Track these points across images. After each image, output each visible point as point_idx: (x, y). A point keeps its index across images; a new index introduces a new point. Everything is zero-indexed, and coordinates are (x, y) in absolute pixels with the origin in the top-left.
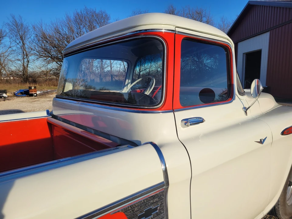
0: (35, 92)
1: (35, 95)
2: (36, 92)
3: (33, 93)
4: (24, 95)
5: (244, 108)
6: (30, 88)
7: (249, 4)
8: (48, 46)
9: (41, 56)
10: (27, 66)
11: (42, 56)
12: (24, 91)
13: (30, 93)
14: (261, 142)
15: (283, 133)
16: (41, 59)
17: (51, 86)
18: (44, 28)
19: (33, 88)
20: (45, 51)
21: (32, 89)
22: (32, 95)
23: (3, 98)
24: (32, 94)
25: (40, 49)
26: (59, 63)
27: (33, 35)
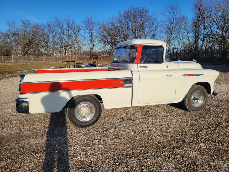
1: (97, 66)
3: (97, 65)
4: (92, 66)
5: (167, 66)
6: (95, 62)
8: (106, 34)
9: (101, 42)
10: (93, 48)
12: (92, 64)
13: (95, 65)
14: (169, 76)
15: (184, 75)
17: (106, 61)
18: (104, 23)
19: (96, 62)
20: (104, 38)
23: (81, 67)
24: (96, 66)
25: (101, 37)
26: (112, 46)
27: (98, 28)
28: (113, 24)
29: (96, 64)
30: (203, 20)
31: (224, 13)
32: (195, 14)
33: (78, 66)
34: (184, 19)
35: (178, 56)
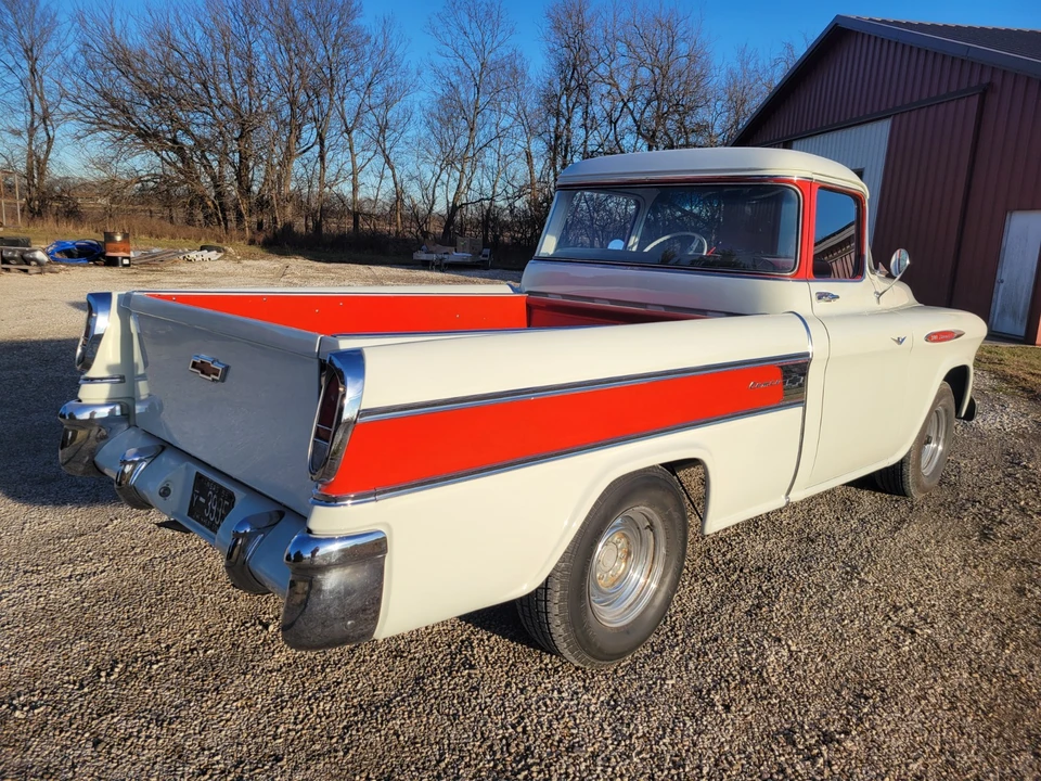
0: (124, 251)
1: (126, 262)
2: (128, 252)
3: (120, 254)
4: (83, 261)
5: (877, 293)
6: (109, 237)
7: (836, 24)
8: (125, 88)
9: (101, 125)
10: (46, 158)
11: (105, 123)
12: (79, 247)
13: (109, 254)
14: (900, 341)
15: (929, 338)
16: (103, 135)
17: (139, 234)
18: (117, 25)
19: (119, 238)
20: (113, 106)
21: (115, 242)
22: (112, 262)
23: (33, 263)
24: (116, 258)
25: (95, 97)
26: (165, 156)
27: (74, 48)
28: (168, 41)
29: (116, 250)
30: (583, 89)
31: (657, 71)
32: (552, 60)
33: (13, 258)
34: (516, 73)
35: (501, 233)
